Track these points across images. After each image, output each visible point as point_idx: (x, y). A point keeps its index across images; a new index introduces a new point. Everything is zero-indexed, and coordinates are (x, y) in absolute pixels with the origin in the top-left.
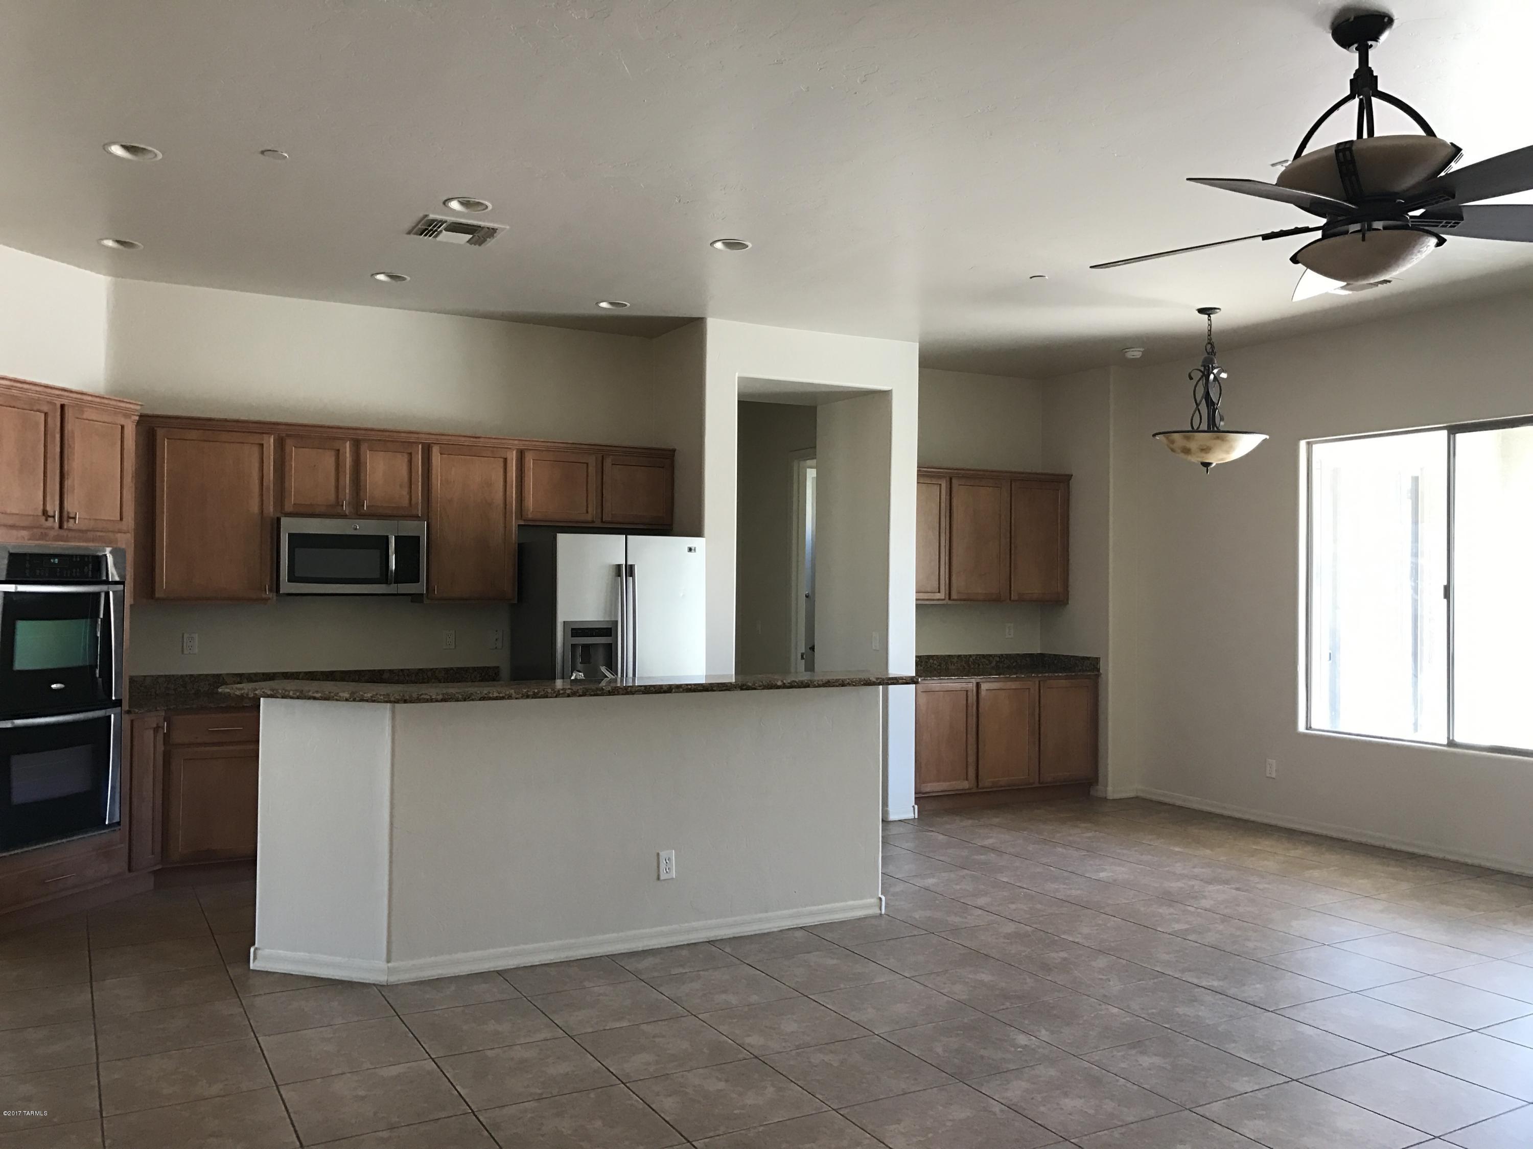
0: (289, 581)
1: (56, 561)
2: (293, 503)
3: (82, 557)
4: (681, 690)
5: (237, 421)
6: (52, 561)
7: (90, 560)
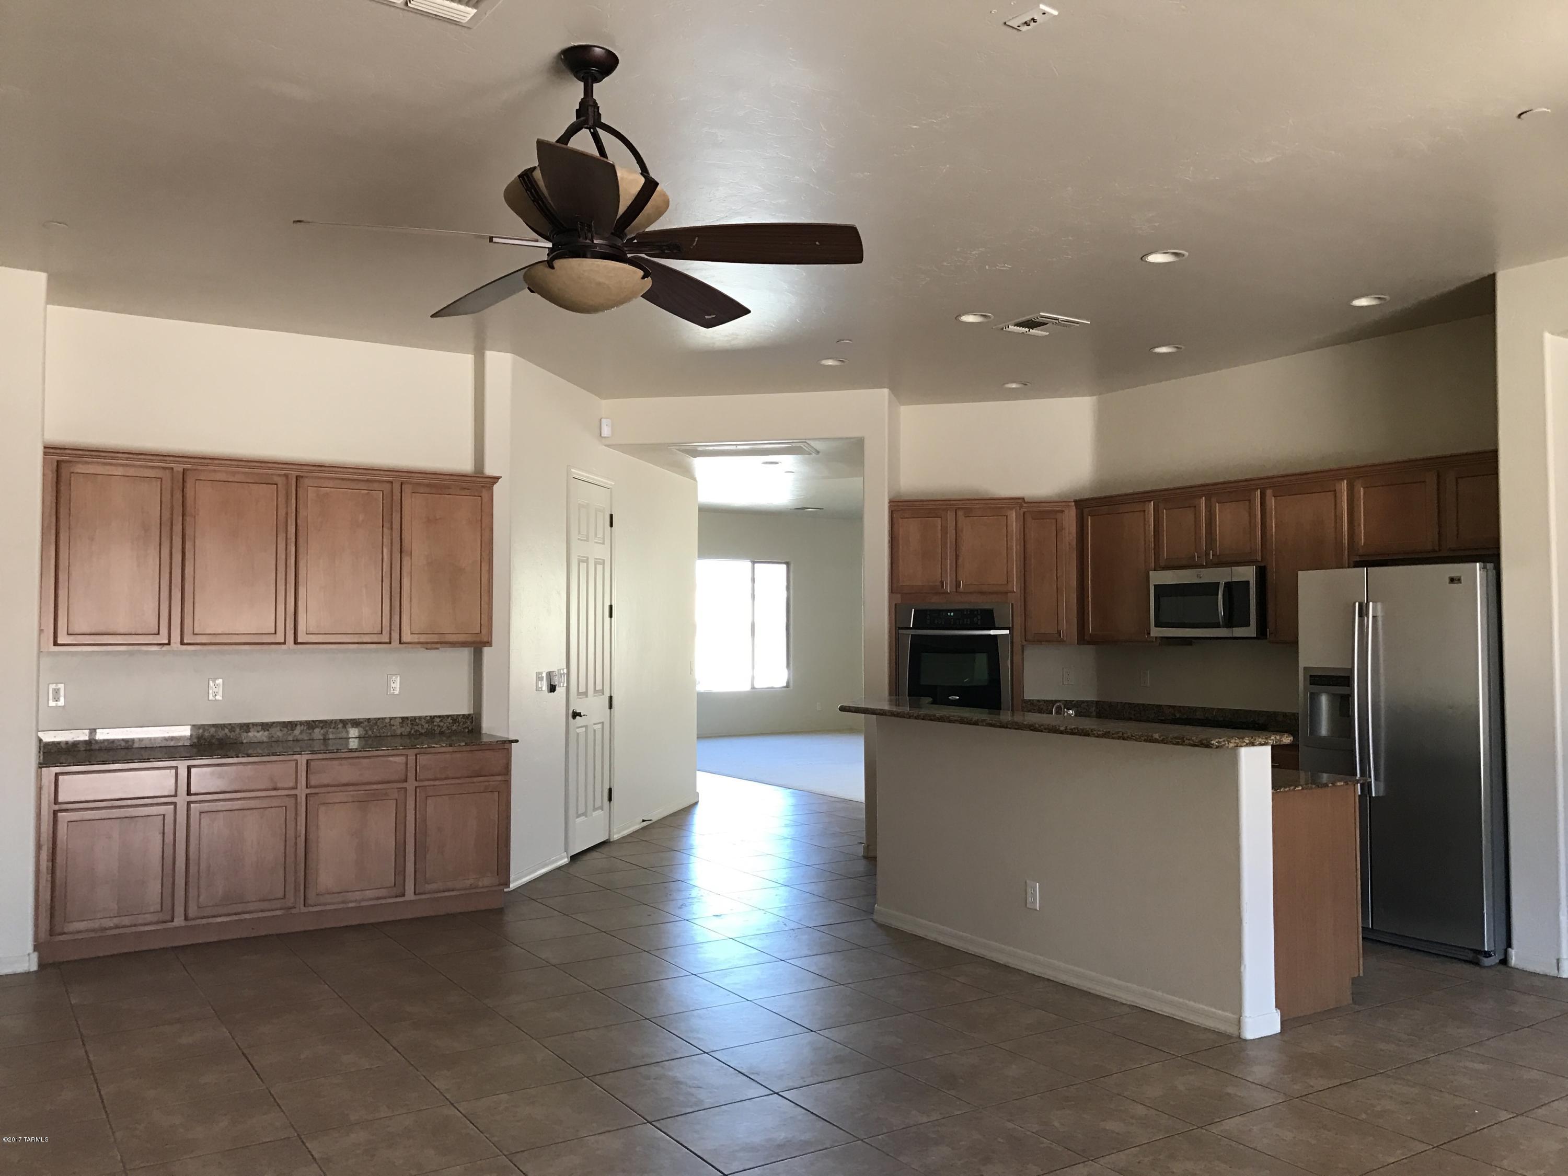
0: (1155, 626)
1: (952, 614)
2: (1165, 558)
3: (972, 611)
4: (985, 724)
5: (1126, 495)
6: (949, 614)
7: (979, 613)
